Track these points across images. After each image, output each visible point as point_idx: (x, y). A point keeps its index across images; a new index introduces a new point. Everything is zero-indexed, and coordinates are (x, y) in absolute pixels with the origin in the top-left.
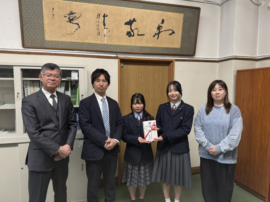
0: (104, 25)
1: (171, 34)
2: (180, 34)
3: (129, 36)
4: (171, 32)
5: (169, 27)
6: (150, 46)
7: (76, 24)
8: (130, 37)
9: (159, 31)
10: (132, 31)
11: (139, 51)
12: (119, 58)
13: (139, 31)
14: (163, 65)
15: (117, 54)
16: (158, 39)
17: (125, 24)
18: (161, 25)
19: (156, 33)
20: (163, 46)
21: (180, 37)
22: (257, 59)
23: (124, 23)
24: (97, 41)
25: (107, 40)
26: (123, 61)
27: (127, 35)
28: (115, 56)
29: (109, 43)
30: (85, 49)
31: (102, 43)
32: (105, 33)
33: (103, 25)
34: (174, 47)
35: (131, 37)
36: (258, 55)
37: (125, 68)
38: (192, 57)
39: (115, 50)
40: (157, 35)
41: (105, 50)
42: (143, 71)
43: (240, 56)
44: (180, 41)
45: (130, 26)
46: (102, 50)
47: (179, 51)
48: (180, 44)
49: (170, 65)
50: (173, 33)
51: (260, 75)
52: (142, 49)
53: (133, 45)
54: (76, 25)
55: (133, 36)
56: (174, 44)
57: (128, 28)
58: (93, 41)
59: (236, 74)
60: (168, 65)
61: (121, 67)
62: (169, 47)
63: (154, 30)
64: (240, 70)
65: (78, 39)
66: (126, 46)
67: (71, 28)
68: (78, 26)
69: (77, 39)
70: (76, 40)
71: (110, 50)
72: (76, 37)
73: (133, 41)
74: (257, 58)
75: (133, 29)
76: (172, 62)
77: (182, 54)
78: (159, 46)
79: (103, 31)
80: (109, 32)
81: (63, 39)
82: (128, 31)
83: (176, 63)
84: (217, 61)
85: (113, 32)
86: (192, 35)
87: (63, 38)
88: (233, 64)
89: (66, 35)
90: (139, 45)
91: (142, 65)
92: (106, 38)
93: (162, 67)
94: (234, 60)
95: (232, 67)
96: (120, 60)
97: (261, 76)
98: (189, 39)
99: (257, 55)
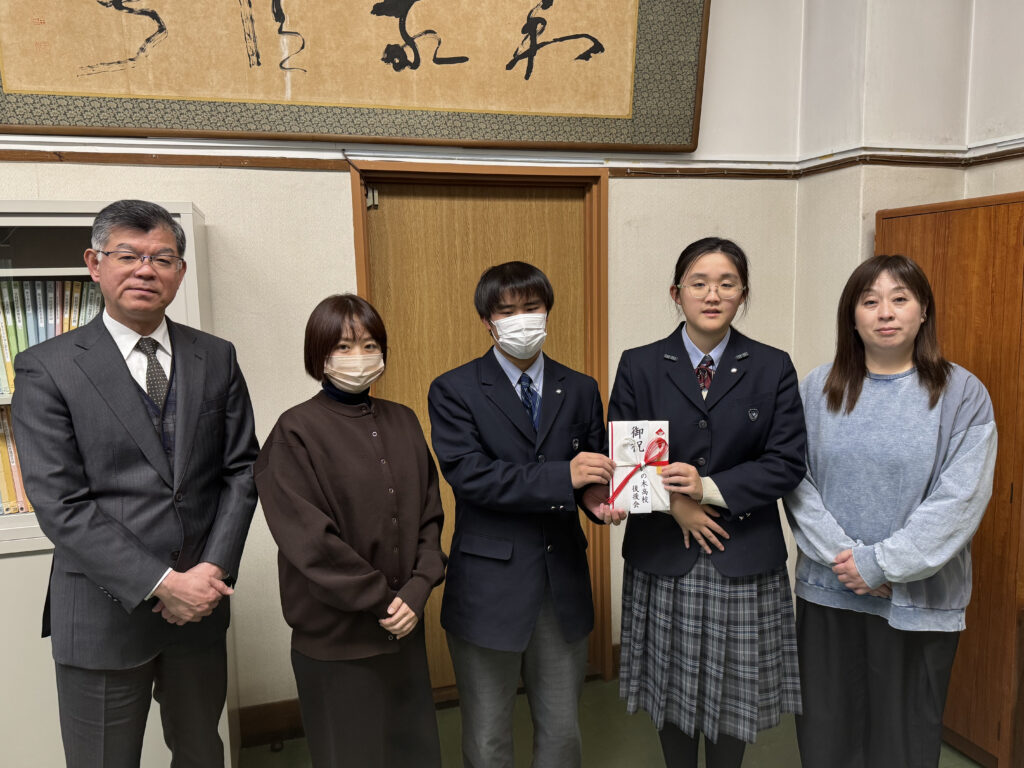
0: (279, 16)
1: (585, 56)
2: (626, 53)
3: (398, 68)
4: (586, 45)
5: (579, 24)
6: (494, 108)
7: (143, 12)
8: (402, 71)
9: (533, 40)
10: (410, 41)
11: (446, 132)
12: (355, 164)
13: (440, 43)
14: (560, 197)
15: (344, 150)
16: (527, 77)
17: (373, 12)
18: (540, 13)
19: (519, 53)
20: (554, 109)
21: (630, 69)
22: (966, 160)
23: (371, 9)
24: (251, 92)
25: (293, 85)
26: (373, 181)
27: (386, 60)
28: (338, 156)
29: (304, 99)
30: (193, 129)
31: (273, 99)
32: (283, 54)
33: (272, 16)
34: (602, 113)
35: (407, 69)
36: (971, 141)
37: (386, 212)
38: (686, 157)
39: (338, 133)
40: (525, 61)
41: (289, 133)
42: (470, 226)
43: (891, 150)
44: (628, 85)
45: (396, 21)
46: (274, 133)
47: (625, 131)
48: (628, 98)
49: (588, 195)
50: (598, 48)
51: (975, 228)
52: (458, 124)
53: (415, 104)
54: (147, 18)
55: (415, 65)
56: (601, 101)
57: (387, 30)
58: (232, 92)
59: (873, 226)
60: (582, 197)
61: (369, 208)
62: (581, 112)
63: (509, 37)
64: (891, 212)
65: (158, 86)
66: (385, 111)
67: (122, 34)
68: (156, 25)
69: (156, 85)
70: (150, 90)
71: (310, 131)
72: (151, 77)
73: (415, 88)
74: (967, 156)
75: (411, 32)
76: (596, 179)
77: (641, 142)
78: (534, 110)
79: (276, 45)
80: (303, 47)
81: (88, 83)
82: (392, 43)
83: (616, 186)
84: (795, 171)
85: (321, 51)
86: (682, 59)
87: (87, 80)
88: (862, 184)
89: (102, 68)
90: (443, 105)
91: (465, 195)
92: (289, 74)
93: (555, 204)
94: (863, 169)
95: (858, 197)
96: (361, 177)
97: (980, 233)
98: (669, 77)
99: (968, 143)
